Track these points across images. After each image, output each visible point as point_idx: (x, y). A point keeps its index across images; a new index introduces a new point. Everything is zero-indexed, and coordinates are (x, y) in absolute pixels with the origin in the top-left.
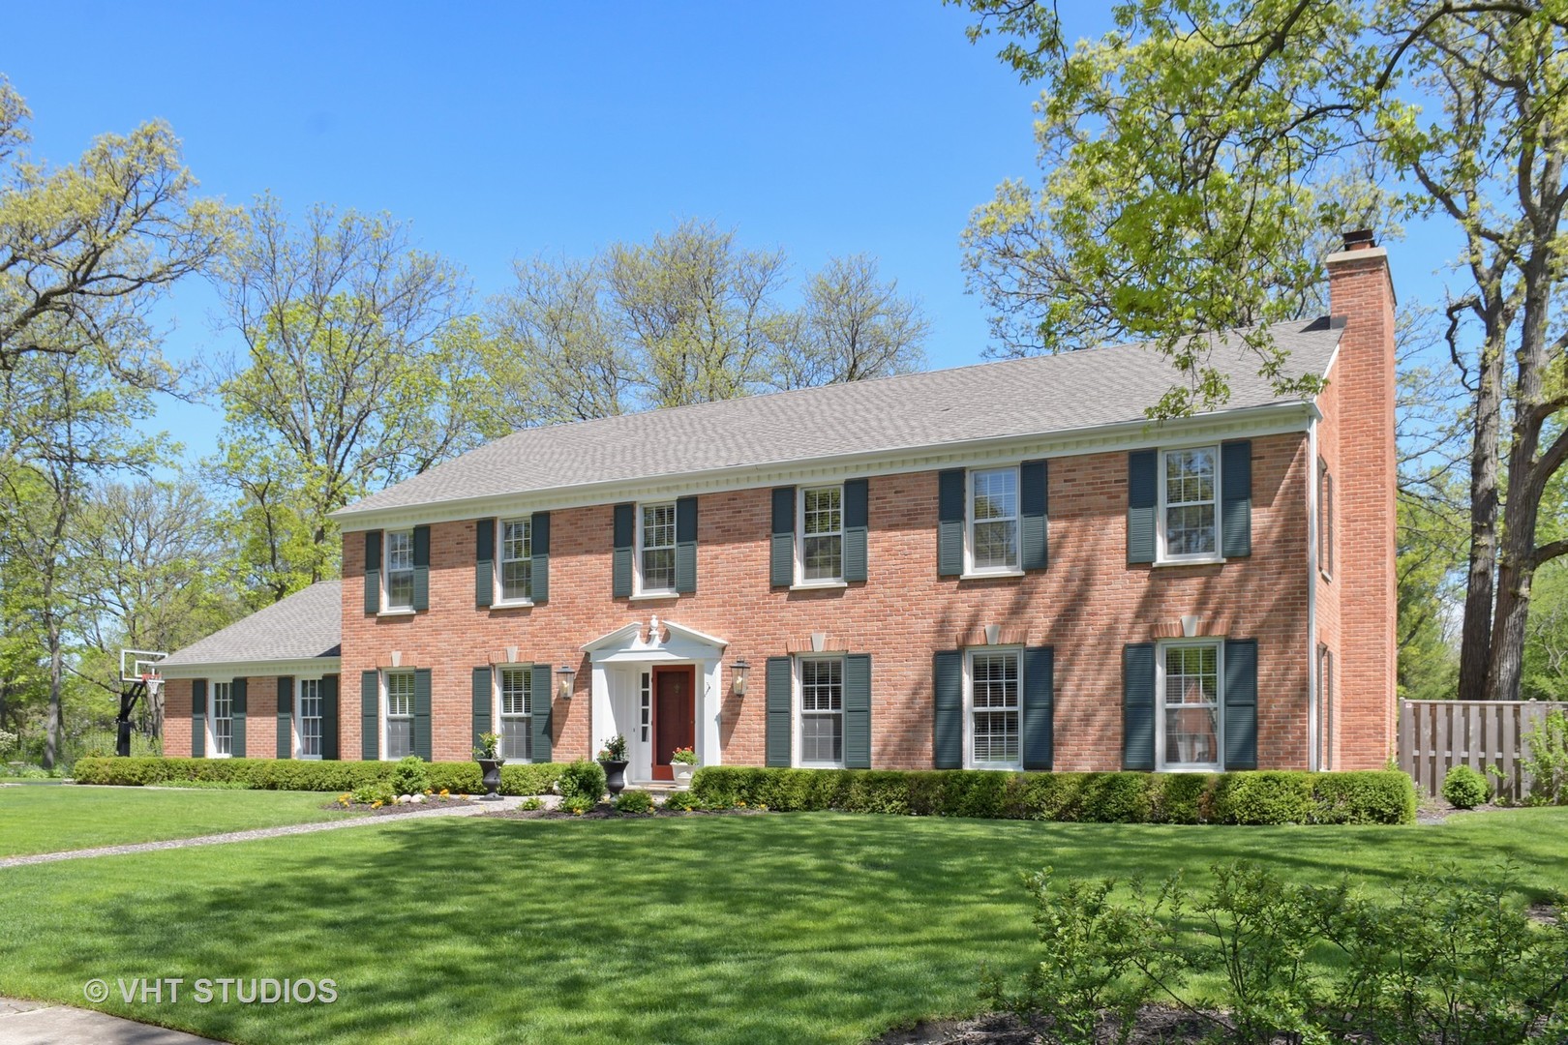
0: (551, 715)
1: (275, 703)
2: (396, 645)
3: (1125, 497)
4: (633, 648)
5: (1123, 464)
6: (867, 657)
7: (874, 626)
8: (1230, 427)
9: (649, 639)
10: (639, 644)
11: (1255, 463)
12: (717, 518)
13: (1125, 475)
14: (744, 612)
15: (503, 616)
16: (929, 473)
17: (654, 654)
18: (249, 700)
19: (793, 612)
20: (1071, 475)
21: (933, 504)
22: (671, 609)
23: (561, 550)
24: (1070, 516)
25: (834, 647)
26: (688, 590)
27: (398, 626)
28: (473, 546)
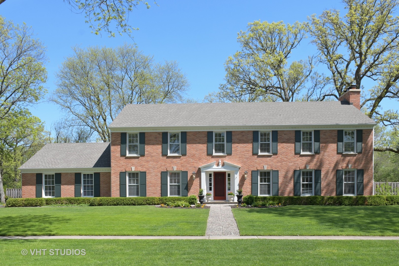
0: (187, 184)
1: (74, 181)
2: (133, 165)
3: (336, 139)
4: (213, 168)
5: (336, 132)
6: (278, 171)
7: (279, 164)
8: (359, 127)
9: (218, 165)
10: (215, 167)
11: (363, 134)
12: (237, 137)
13: (336, 135)
14: (245, 160)
15: (171, 158)
16: (293, 131)
17: (220, 169)
18: (62, 179)
19: (259, 160)
20: (325, 134)
21: (294, 138)
22: (224, 158)
23: (190, 142)
24: (325, 143)
25: (269, 169)
26: (229, 154)
27: (133, 160)
28: (161, 139)
